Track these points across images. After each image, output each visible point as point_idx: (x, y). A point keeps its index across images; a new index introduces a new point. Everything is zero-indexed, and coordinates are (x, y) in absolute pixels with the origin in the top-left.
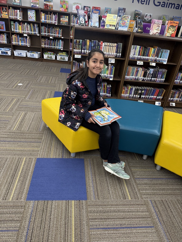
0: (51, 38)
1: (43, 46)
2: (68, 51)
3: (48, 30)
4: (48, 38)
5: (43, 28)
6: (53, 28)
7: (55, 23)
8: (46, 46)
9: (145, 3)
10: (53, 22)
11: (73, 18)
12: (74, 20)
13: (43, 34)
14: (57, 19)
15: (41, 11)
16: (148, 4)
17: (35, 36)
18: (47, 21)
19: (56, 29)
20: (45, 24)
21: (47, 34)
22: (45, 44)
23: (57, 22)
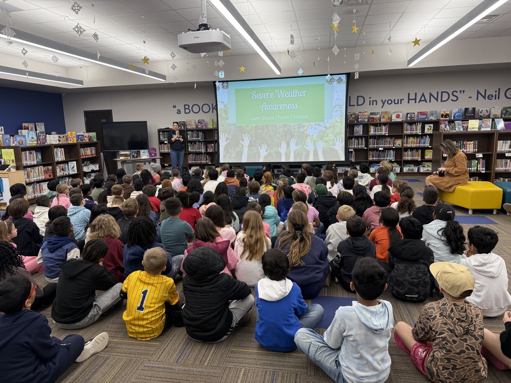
0: (380, 149)
1: (371, 159)
2: (401, 161)
3: (377, 142)
4: (377, 149)
5: (371, 141)
6: (383, 139)
7: (386, 134)
8: (374, 159)
9: (494, 98)
10: (383, 133)
11: (406, 126)
12: (407, 128)
13: (371, 146)
14: (387, 129)
15: (371, 124)
16: (499, 99)
17: (362, 150)
18: (377, 133)
19: (386, 140)
20: (374, 137)
21: (376, 146)
22: (373, 157)
23: (387, 132)
